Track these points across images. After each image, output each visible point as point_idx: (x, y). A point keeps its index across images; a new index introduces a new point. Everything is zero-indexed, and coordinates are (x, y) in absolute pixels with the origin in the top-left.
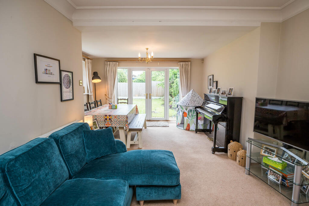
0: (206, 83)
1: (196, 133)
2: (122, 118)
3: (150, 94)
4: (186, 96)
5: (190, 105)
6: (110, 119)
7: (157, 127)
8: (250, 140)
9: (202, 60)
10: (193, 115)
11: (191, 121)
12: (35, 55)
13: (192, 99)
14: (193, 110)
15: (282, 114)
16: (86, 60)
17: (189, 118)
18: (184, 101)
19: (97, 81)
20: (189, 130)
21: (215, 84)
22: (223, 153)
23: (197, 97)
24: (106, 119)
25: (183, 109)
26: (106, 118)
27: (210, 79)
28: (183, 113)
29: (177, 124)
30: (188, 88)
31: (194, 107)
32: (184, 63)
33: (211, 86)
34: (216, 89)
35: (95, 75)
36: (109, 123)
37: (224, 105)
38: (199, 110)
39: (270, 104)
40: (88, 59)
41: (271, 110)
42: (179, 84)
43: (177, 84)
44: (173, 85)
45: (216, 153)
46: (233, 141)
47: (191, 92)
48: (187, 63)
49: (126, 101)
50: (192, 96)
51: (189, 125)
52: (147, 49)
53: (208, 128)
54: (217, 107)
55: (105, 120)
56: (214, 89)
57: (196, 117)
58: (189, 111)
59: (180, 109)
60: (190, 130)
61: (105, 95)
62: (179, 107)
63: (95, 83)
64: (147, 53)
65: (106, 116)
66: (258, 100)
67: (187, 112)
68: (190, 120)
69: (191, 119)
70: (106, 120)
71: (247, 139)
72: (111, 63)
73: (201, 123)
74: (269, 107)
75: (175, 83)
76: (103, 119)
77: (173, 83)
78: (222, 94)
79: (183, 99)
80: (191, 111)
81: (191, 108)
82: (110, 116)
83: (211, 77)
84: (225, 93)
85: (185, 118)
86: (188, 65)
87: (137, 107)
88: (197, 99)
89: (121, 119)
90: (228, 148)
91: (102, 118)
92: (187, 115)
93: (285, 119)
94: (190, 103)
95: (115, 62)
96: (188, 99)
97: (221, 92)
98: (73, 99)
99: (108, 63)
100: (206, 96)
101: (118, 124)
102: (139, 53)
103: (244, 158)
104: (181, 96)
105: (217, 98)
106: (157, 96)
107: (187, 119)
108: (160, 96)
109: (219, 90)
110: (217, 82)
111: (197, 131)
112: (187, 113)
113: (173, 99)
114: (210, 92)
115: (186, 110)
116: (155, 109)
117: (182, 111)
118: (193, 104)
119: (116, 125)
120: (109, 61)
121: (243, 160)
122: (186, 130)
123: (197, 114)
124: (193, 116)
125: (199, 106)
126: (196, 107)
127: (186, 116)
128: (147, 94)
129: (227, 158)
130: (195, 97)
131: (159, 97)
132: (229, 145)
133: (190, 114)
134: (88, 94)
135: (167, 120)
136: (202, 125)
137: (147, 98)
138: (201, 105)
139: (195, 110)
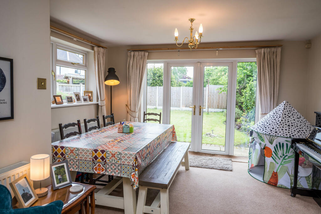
1: (294, 196)
2: (126, 158)
3: (200, 106)
4: (271, 113)
5: (280, 134)
6: (103, 158)
7: (209, 168)
10: (285, 155)
11: (280, 167)
13: (284, 121)
14: (287, 144)
16: (96, 48)
17: (277, 160)
18: (266, 124)
19: (113, 82)
20: (275, 185)
23: (295, 117)
24: (96, 158)
25: (263, 140)
26: (96, 156)
28: (264, 148)
29: (250, 167)
31: (290, 140)
32: (267, 50)
35: (111, 74)
36: (102, 166)
38: (301, 147)
40: (99, 46)
42: (257, 90)
43: (251, 90)
44: (245, 91)
47: (281, 106)
48: (273, 49)
49: (158, 118)
50: (284, 116)
51: (275, 176)
52: (192, 20)
55: (93, 160)
58: (277, 145)
59: (258, 140)
60: (278, 184)
61: (127, 105)
62: (254, 135)
63: (111, 86)
64: (192, 29)
65: (96, 151)
67: (272, 147)
68: (277, 166)
69: (281, 164)
70: (96, 160)
72: (137, 53)
75: (248, 89)
76: (90, 157)
77: (245, 88)
79: (263, 120)
80: (281, 146)
81: (282, 140)
82: (103, 151)
85: (266, 158)
86: (275, 54)
87: (174, 129)
88: (297, 123)
89: (123, 160)
91: (88, 154)
92: (273, 153)
94: (280, 129)
95: (143, 52)
96: (274, 121)
98: (12, 117)
99: (132, 53)
100: (318, 116)
101: (119, 169)
102: (176, 29)
104: (260, 112)
106: (218, 108)
107: (271, 163)
108: (223, 108)
111: (295, 191)
112: (273, 150)
113: (244, 113)
115: (271, 142)
116: (212, 131)
117: (260, 144)
118: (287, 131)
119: (115, 173)
120: (134, 51)
122: (269, 183)
123: (297, 154)
124: (287, 157)
125: (301, 137)
127: (270, 155)
128: (195, 106)
130: (292, 117)
131: (222, 110)
133: (280, 153)
134: (97, 103)
135: (230, 154)
136: (307, 178)
137: (194, 114)
138: (305, 135)
139: (292, 147)
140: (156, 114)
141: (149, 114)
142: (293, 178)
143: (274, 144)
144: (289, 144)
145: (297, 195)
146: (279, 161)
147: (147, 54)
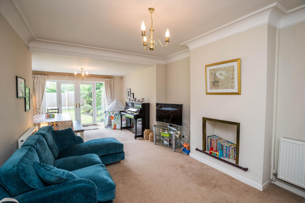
0: (126, 94)
1: (122, 130)
2: (68, 123)
3: (79, 104)
4: (112, 104)
5: (116, 111)
6: (56, 125)
8: (155, 126)
9: (122, 78)
11: (116, 122)
12: (17, 77)
13: (116, 106)
15: (170, 112)
18: (110, 108)
20: (115, 129)
21: (132, 95)
22: (141, 138)
23: (120, 104)
24: (53, 125)
25: (110, 114)
27: (128, 92)
28: (111, 117)
29: (105, 126)
30: (112, 98)
31: (119, 112)
32: (108, 79)
33: (129, 96)
34: (133, 98)
37: (140, 108)
38: (123, 113)
39: (164, 107)
41: (165, 110)
45: (137, 138)
46: (146, 129)
47: (115, 101)
48: (110, 79)
50: (116, 104)
51: (115, 126)
52: (82, 69)
53: (129, 125)
54: (135, 110)
56: (132, 98)
57: (120, 118)
59: (108, 114)
60: (117, 128)
62: (107, 112)
64: (82, 72)
65: (53, 123)
66: (157, 104)
71: (153, 126)
72: (39, 76)
73: (124, 123)
74: (164, 109)
76: (50, 125)
78: (138, 101)
79: (109, 106)
80: (116, 114)
81: (117, 113)
82: (56, 122)
83: (129, 90)
84: (140, 101)
86: (111, 81)
88: (120, 106)
90: (144, 134)
93: (171, 115)
94: (116, 109)
95: (44, 76)
96: (113, 106)
97: (137, 101)
98: (30, 109)
99: (36, 76)
100: (126, 103)
103: (152, 137)
104: (107, 104)
105: (133, 104)
107: (114, 121)
109: (135, 99)
110: (133, 94)
111: (122, 128)
112: (114, 116)
114: (130, 100)
115: (113, 114)
118: (118, 109)
120: (37, 74)
121: (152, 138)
122: (114, 129)
123: (121, 116)
124: (118, 118)
126: (121, 112)
127: (113, 119)
128: (76, 104)
129: (144, 140)
132: (144, 132)
133: (116, 117)
135: (95, 124)
136: (125, 124)
137: (76, 108)
138: (123, 110)
139: (120, 114)
140: (55, 109)
141: (51, 110)
142: (121, 125)
143: (114, 115)
144: (119, 114)
145: (123, 129)
146: (116, 120)
147: (46, 77)
